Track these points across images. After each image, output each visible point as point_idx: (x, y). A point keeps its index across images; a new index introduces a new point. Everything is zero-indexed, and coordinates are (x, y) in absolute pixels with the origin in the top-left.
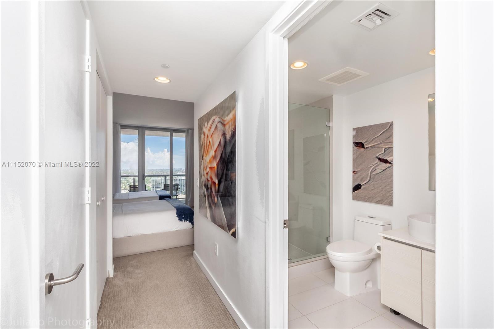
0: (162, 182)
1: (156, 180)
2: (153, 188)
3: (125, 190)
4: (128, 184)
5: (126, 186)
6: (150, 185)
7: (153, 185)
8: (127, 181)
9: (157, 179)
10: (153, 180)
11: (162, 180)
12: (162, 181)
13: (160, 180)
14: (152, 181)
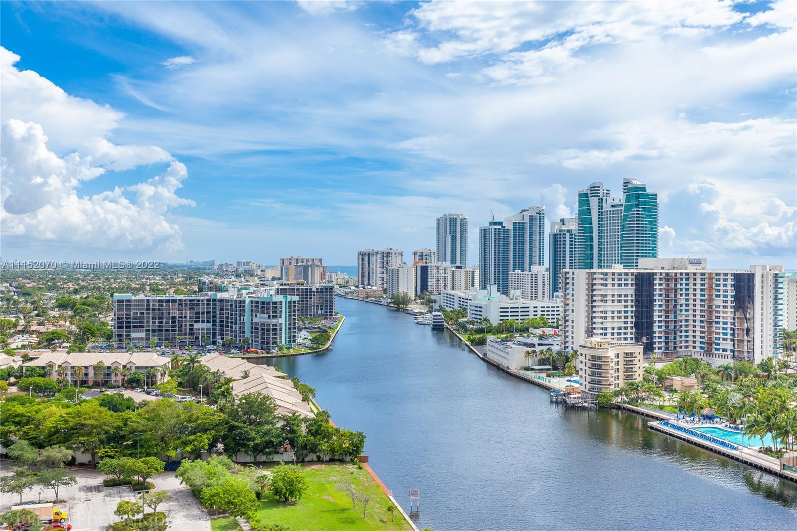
0: (148, 309)
1: (129, 301)
2: (119, 327)
3: (27, 336)
4: (36, 312)
5: (29, 322)
6: (109, 319)
7: (118, 318)
8: (32, 303)
9: (133, 298)
10: (119, 301)
11: (148, 301)
12: (148, 305)
13: (142, 301)
14: (115, 305)
